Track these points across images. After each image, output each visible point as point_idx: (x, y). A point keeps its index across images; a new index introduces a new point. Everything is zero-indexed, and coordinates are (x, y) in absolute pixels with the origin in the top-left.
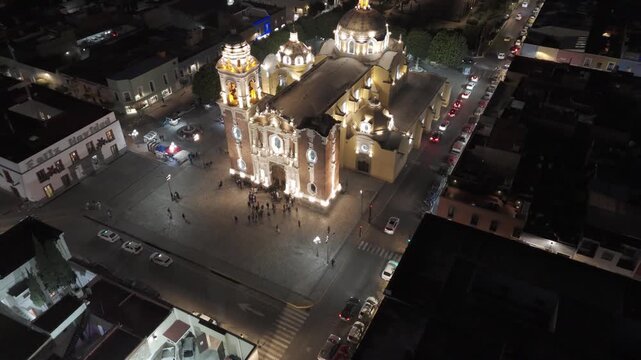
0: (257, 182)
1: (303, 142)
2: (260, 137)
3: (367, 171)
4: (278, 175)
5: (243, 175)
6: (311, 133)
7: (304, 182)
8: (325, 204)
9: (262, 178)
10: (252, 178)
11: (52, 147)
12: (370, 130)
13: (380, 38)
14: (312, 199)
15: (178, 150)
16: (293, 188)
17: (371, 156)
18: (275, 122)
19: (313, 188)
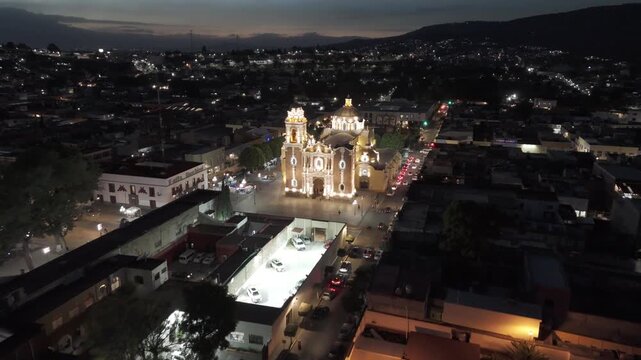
0: (304, 192)
1: (337, 157)
2: (308, 160)
3: (367, 187)
4: (318, 184)
5: (294, 190)
6: (342, 150)
7: (336, 184)
8: (350, 196)
9: (308, 189)
10: (301, 191)
11: (179, 175)
12: (368, 160)
13: (361, 121)
14: (342, 195)
15: (246, 185)
16: (329, 191)
17: (369, 175)
18: (319, 149)
19: (342, 187)
